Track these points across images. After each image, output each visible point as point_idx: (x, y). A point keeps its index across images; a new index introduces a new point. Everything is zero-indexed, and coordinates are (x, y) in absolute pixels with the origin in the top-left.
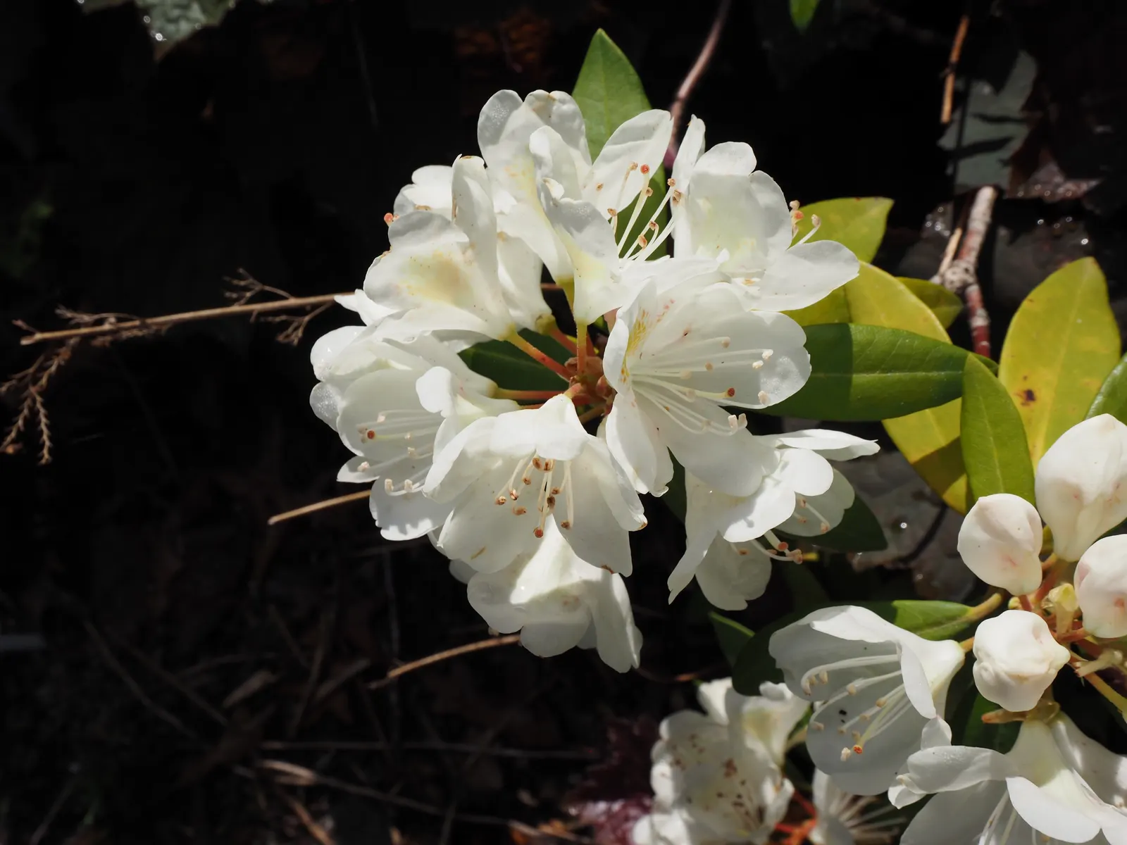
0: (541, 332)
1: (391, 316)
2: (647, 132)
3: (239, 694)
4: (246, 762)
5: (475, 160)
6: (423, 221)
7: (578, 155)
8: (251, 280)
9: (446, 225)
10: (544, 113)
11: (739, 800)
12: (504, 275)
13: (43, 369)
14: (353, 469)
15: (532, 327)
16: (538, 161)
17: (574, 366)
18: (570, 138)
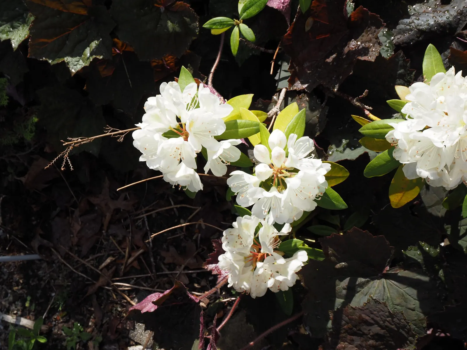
0: (177, 128)
1: (147, 126)
2: (192, 87)
3: (104, 264)
4: (108, 285)
5: (160, 95)
6: (151, 107)
7: (179, 93)
8: (110, 128)
9: (156, 107)
10: (172, 86)
11: (241, 243)
12: (168, 117)
13: (67, 151)
14: (143, 157)
15: (175, 128)
16: (171, 95)
17: (183, 133)
18: (177, 90)
